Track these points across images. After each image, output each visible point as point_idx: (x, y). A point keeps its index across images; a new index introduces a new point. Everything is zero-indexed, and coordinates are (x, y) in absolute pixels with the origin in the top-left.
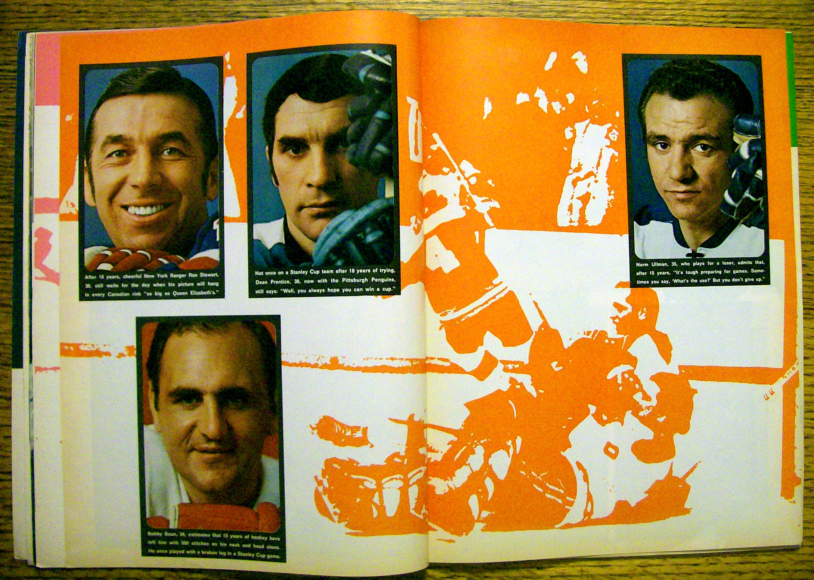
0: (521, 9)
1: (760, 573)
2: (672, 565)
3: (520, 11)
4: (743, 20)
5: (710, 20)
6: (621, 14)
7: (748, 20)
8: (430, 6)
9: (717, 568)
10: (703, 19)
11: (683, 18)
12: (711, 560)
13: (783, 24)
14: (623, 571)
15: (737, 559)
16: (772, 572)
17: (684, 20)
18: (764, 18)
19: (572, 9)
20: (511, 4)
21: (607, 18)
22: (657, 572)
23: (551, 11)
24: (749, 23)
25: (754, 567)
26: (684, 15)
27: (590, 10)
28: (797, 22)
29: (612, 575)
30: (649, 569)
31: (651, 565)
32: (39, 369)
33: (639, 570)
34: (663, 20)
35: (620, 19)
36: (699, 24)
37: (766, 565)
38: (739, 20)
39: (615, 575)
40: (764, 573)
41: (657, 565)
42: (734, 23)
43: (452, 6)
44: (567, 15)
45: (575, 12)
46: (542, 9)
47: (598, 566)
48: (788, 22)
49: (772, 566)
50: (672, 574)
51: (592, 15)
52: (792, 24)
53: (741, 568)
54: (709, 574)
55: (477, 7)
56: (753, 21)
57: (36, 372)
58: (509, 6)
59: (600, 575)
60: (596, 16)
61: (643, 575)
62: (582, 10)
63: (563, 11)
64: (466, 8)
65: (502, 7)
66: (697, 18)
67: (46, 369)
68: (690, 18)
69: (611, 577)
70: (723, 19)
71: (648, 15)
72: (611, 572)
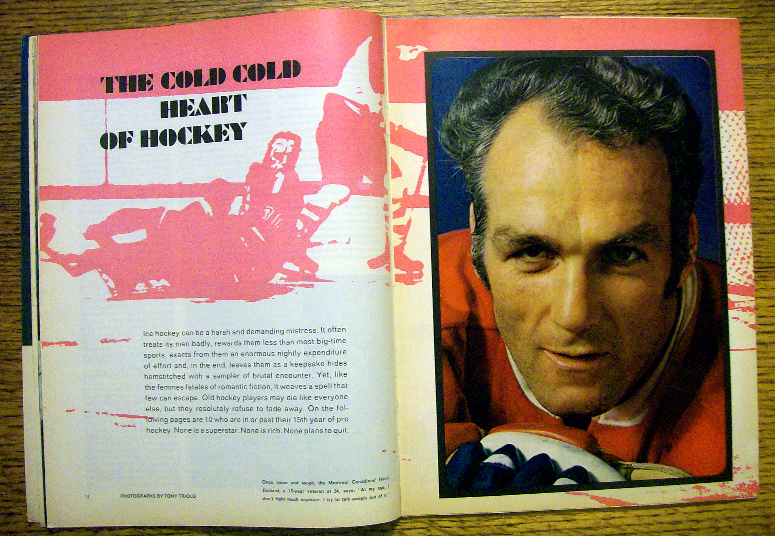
0: (466, 7)
1: (716, 520)
2: (634, 516)
3: (465, 9)
4: (674, 6)
5: (643, 8)
6: (560, 7)
7: (679, 7)
8: (382, 9)
9: (676, 518)
10: (638, 8)
11: (618, 7)
12: (670, 511)
13: (712, 8)
14: (588, 524)
15: (694, 508)
16: (728, 519)
17: (620, 10)
18: (694, 4)
19: (514, 5)
20: (457, 3)
21: (547, 11)
22: (620, 524)
23: (495, 8)
24: (680, 9)
25: (710, 515)
26: (618, 5)
27: (530, 5)
28: (725, 6)
29: (576, 528)
30: (612, 521)
31: (613, 518)
32: (45, 344)
33: (603, 523)
34: (600, 10)
35: (559, 11)
36: (633, 12)
37: (722, 513)
38: (671, 7)
39: (580, 528)
40: (720, 520)
41: (619, 518)
42: (666, 9)
43: (403, 8)
44: (510, 11)
45: (517, 7)
46: (485, 6)
47: (564, 521)
48: (717, 6)
49: (728, 514)
50: (634, 525)
51: (533, 9)
52: (720, 8)
53: (699, 516)
54: (668, 523)
55: (426, 8)
56: (684, 7)
57: (43, 347)
58: (455, 5)
59: (566, 529)
60: (537, 9)
61: (607, 527)
62: (524, 5)
63: (505, 7)
64: (416, 8)
65: (448, 7)
66: (630, 7)
67: (52, 344)
68: (625, 7)
69: (577, 530)
70: (655, 7)
71: (586, 6)
72: (577, 526)
